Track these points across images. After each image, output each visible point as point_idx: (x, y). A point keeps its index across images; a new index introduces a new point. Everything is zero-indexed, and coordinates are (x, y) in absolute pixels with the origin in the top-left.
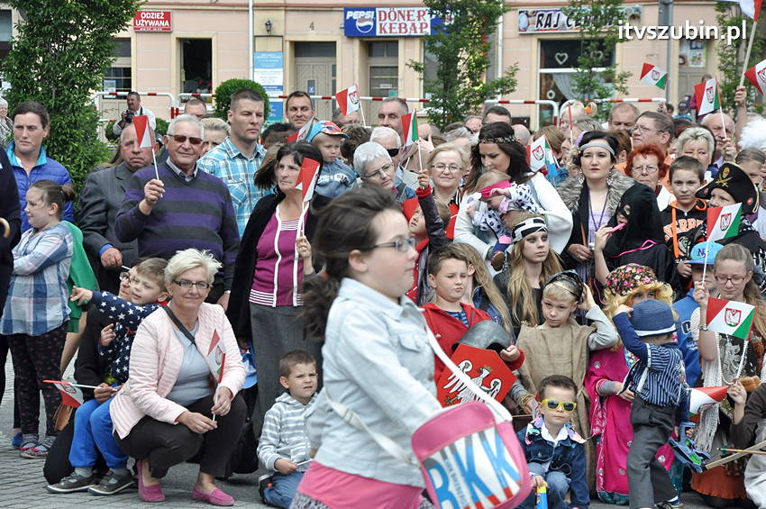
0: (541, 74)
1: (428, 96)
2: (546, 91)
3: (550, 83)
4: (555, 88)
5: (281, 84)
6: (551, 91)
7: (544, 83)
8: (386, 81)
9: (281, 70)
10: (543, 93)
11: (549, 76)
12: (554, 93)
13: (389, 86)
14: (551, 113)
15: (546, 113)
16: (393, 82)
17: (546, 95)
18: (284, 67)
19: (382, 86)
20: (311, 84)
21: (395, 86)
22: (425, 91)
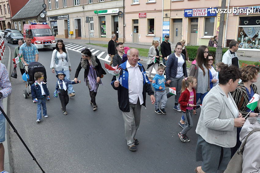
0: (239, 27)
1: (206, 33)
2: (240, 32)
3: (242, 30)
4: (243, 32)
5: (169, 29)
7: (240, 30)
8: (195, 29)
9: (169, 26)
10: (239, 33)
11: (242, 28)
12: (242, 33)
13: (196, 30)
14: (241, 39)
15: (239, 38)
16: (197, 29)
17: (240, 33)
18: (170, 25)
19: (194, 30)
20: (177, 29)
21: (197, 30)
22: (205, 31)
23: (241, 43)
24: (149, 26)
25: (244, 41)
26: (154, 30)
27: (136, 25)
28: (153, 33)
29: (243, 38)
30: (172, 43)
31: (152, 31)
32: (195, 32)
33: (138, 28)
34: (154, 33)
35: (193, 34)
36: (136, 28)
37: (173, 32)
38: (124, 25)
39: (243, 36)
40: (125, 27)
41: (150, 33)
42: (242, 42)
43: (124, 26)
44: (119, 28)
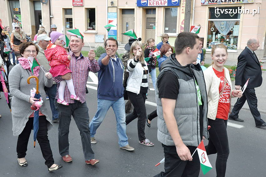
0: (209, 21)
1: (167, 29)
2: (210, 28)
3: (212, 25)
4: (214, 27)
6: (212, 28)
7: (210, 25)
8: (152, 23)
10: (209, 28)
11: (212, 22)
12: (213, 29)
13: (153, 25)
14: (212, 36)
15: (210, 36)
16: (154, 23)
17: (210, 30)
18: (117, 18)
19: (151, 25)
20: (127, 23)
21: (155, 25)
22: (166, 26)
23: (212, 43)
24: (89, 19)
25: (216, 39)
26: (95, 24)
27: (68, 16)
28: (94, 29)
29: (214, 36)
30: (120, 43)
31: (92, 27)
32: (151, 28)
33: (72, 21)
34: (96, 29)
35: (149, 31)
36: (69, 21)
37: (122, 27)
38: (51, 16)
39: (214, 33)
40: (52, 19)
41: (89, 29)
42: (214, 41)
43: (50, 18)
44: (43, 21)
